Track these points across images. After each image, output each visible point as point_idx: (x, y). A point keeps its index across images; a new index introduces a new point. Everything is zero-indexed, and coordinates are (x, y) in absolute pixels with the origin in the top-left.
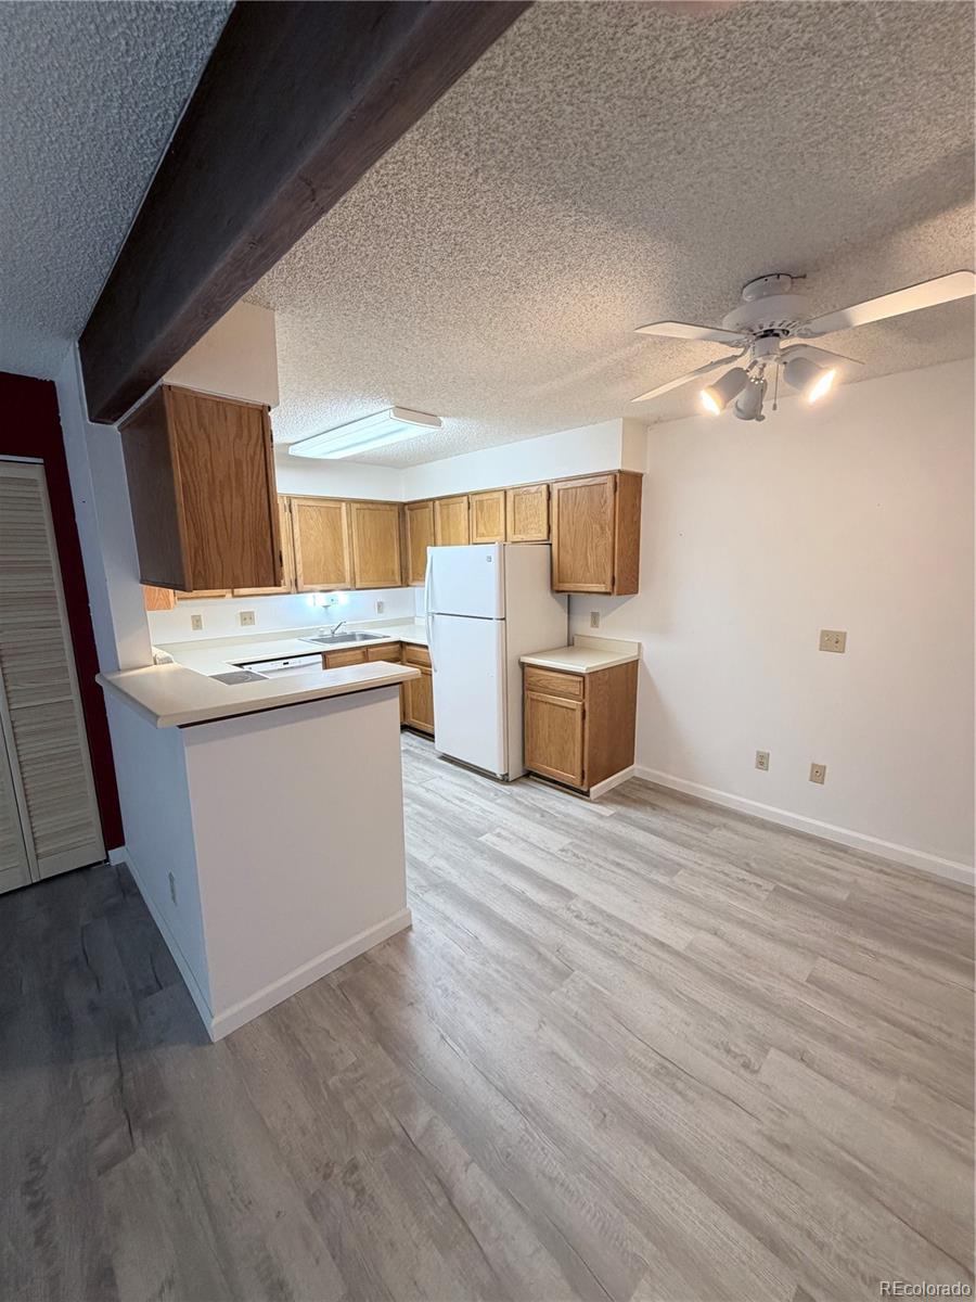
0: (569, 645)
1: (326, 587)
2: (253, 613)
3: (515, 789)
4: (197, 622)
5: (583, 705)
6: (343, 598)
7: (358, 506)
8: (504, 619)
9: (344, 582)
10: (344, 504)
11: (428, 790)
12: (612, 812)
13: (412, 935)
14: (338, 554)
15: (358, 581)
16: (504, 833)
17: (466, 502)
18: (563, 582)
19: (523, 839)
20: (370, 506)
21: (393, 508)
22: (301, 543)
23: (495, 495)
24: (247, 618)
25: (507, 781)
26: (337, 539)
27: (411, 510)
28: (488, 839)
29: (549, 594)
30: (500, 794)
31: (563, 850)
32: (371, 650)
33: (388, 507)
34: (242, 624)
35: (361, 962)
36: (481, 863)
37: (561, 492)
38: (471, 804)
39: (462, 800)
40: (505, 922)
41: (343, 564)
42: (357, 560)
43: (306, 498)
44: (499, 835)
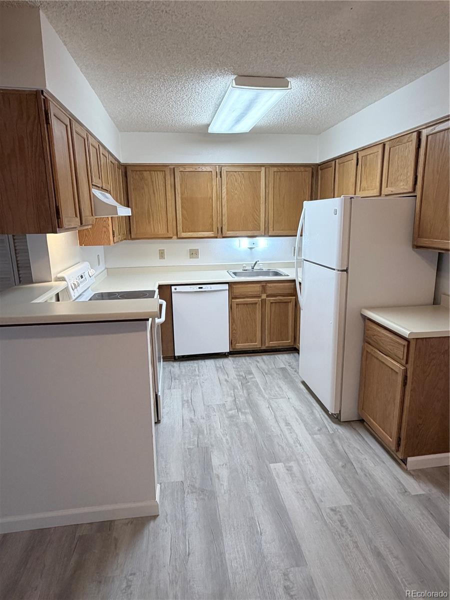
0: (433, 304)
1: (250, 233)
2: (198, 250)
3: (341, 430)
4: (162, 254)
5: (406, 371)
6: (263, 243)
7: (275, 169)
8: (346, 271)
9: (260, 230)
10: (263, 169)
11: (270, 406)
12: (422, 492)
13: (152, 524)
14: (256, 209)
15: (271, 229)
16: (295, 469)
17: (355, 159)
18: (420, 238)
19: (305, 481)
20: (286, 169)
21: (307, 169)
22: (227, 200)
23: (375, 149)
24: (194, 254)
25: (340, 420)
26: (256, 196)
27: (321, 170)
28: (278, 468)
29: (410, 248)
30: (324, 430)
31: (332, 510)
32: (269, 285)
33: (302, 169)
34: (190, 258)
35: (105, 527)
36: (253, 488)
37: (430, 137)
38: (291, 430)
39: (288, 424)
40: (222, 554)
41: (259, 216)
42: (271, 213)
43: (233, 165)
44: (289, 469)
